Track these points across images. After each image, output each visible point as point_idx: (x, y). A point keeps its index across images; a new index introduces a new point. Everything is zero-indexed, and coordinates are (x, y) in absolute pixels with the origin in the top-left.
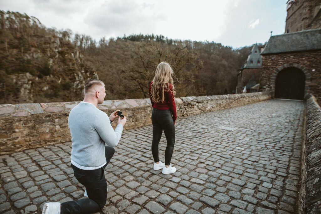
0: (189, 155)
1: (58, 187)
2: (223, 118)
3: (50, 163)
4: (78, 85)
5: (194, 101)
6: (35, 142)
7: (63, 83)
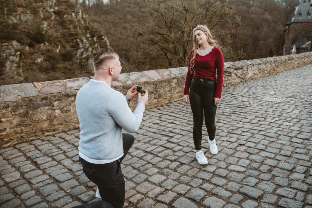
0: (226, 136)
1: (62, 189)
2: (268, 87)
3: (50, 159)
4: (82, 54)
5: (231, 67)
6: (28, 133)
7: (63, 52)
